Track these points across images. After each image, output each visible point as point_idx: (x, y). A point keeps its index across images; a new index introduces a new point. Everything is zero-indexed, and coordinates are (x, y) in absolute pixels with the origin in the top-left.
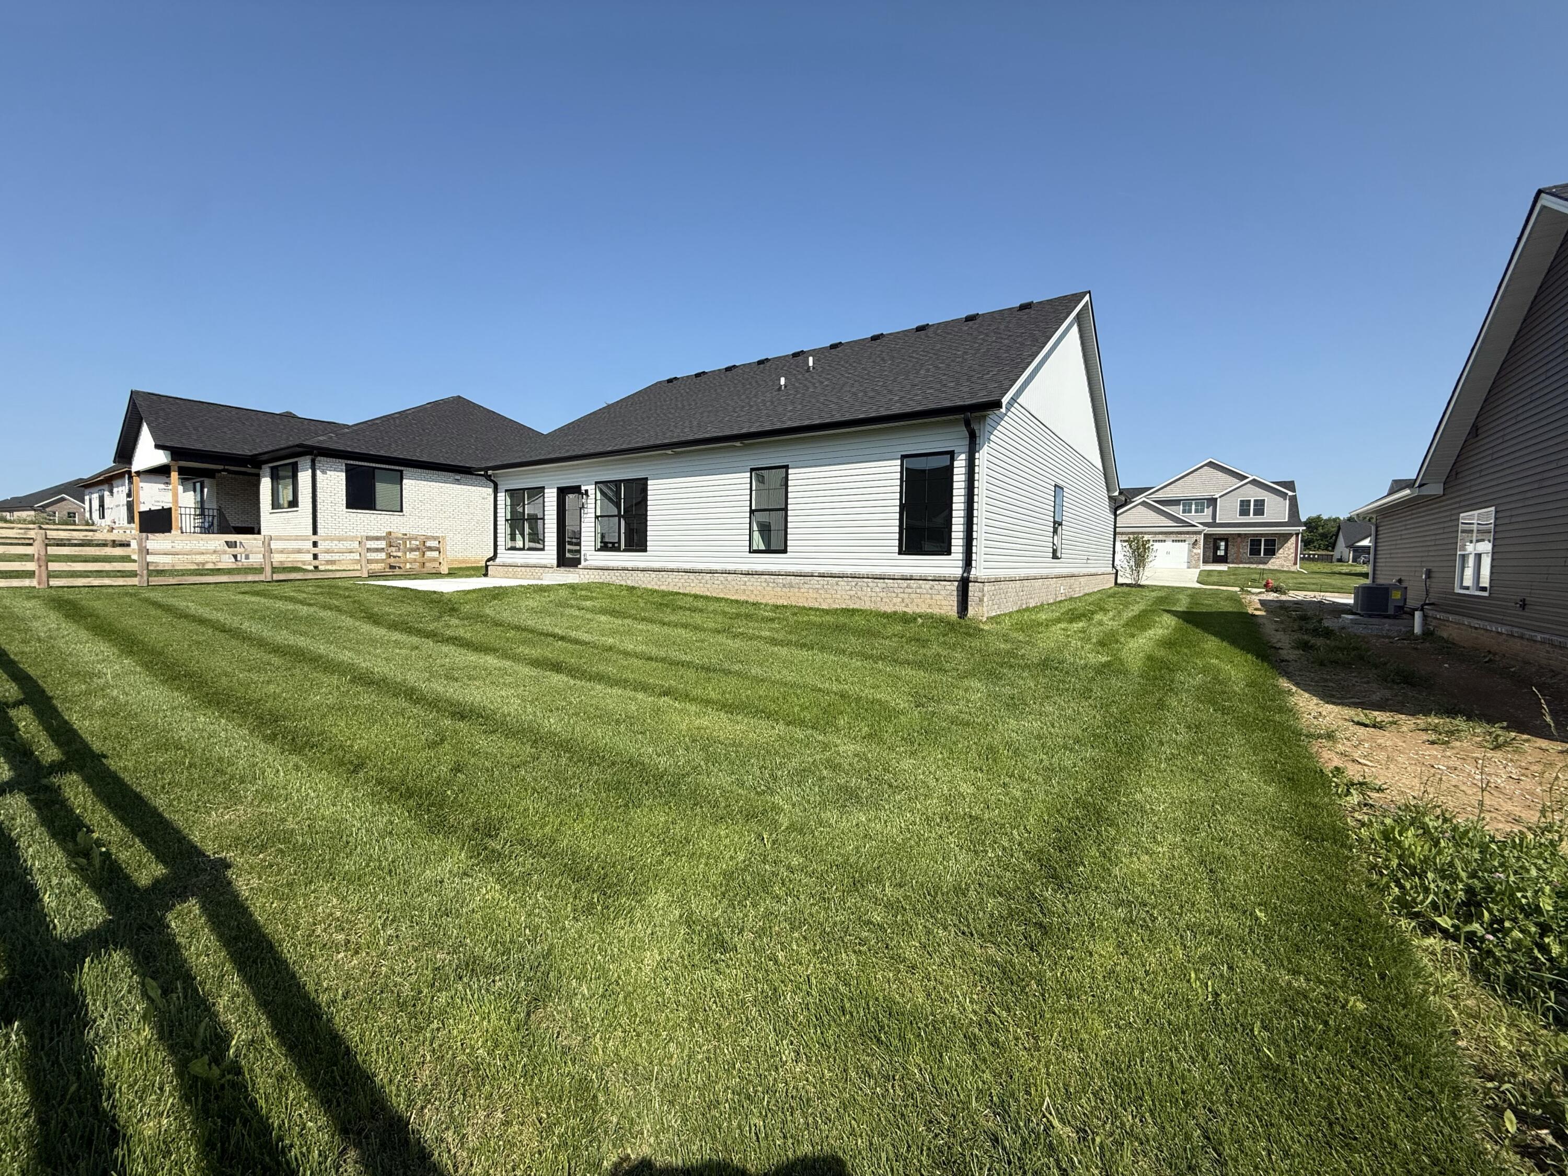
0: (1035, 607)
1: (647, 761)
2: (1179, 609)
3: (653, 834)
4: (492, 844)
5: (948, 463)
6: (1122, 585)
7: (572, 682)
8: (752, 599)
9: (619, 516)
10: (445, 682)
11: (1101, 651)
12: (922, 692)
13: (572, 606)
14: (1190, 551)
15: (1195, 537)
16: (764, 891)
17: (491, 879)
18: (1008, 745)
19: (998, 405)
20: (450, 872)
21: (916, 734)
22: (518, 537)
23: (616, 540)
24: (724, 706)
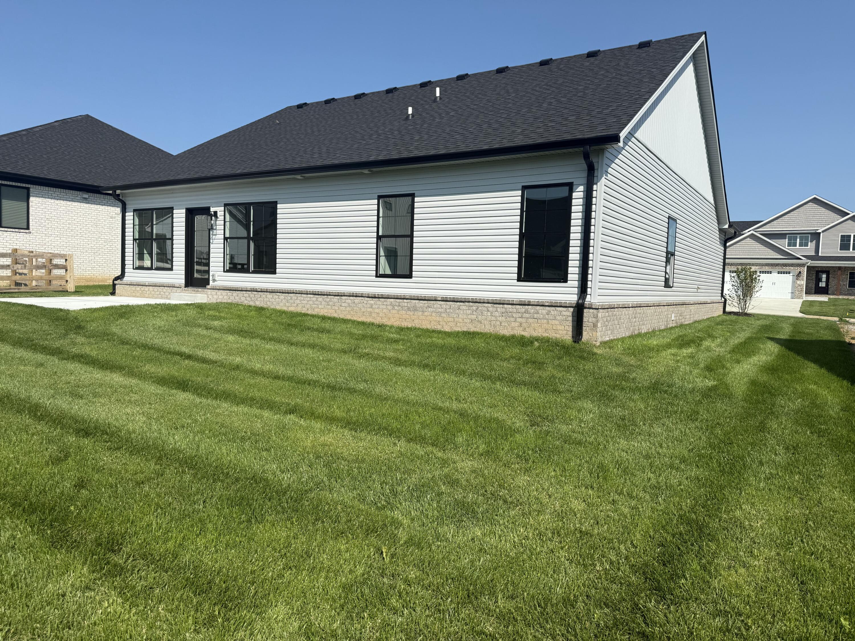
0: (646, 334)
1: (271, 477)
2: (782, 337)
3: (274, 549)
4: (116, 559)
5: (566, 194)
6: (730, 313)
7: (198, 400)
8: (378, 321)
9: (248, 238)
10: (70, 399)
11: (708, 376)
12: (536, 411)
13: (200, 326)
14: (794, 282)
15: (799, 269)
16: (381, 603)
17: (113, 592)
18: (618, 464)
19: (616, 139)
20: (72, 586)
21: (530, 452)
22: (146, 256)
23: (246, 262)
24: (348, 423)
